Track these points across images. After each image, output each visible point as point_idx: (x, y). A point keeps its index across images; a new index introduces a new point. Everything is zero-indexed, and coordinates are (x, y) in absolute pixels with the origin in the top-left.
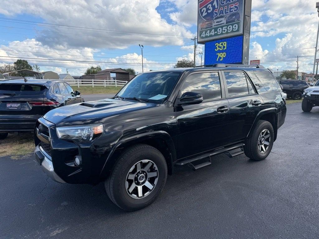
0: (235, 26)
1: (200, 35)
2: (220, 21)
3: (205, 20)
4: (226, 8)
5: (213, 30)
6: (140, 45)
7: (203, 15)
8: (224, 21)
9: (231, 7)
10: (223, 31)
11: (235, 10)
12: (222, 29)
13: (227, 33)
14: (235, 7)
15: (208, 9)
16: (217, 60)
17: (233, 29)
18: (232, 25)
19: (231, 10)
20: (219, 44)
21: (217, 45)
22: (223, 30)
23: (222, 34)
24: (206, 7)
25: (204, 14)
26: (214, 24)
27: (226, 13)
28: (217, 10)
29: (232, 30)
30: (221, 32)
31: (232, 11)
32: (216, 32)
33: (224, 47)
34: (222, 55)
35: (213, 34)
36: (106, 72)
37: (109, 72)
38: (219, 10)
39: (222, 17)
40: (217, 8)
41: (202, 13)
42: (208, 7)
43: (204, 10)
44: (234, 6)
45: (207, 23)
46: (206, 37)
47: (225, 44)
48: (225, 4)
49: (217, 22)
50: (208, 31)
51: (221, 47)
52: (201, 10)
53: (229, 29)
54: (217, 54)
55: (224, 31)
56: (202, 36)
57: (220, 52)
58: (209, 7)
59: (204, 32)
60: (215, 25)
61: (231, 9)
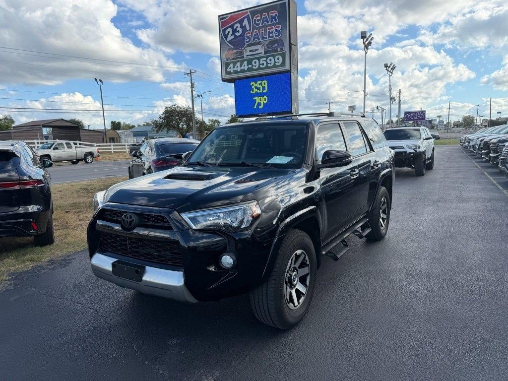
0: (278, 59)
1: (226, 68)
2: (256, 50)
3: (233, 47)
4: (262, 30)
5: (245, 63)
6: (96, 79)
7: (228, 39)
8: (261, 50)
9: (271, 31)
10: (261, 64)
11: (276, 36)
12: (259, 61)
13: (267, 67)
14: (276, 30)
15: (235, 31)
16: (255, 107)
17: (275, 62)
18: (274, 56)
19: (271, 35)
20: (256, 83)
21: (253, 84)
22: (261, 62)
23: (259, 68)
24: (232, 27)
25: (230, 38)
26: (245, 54)
27: (263, 38)
28: (249, 33)
29: (274, 64)
30: (257, 67)
31: (273, 36)
32: (250, 66)
33: (264, 88)
34: (262, 101)
35: (246, 68)
36: (34, 126)
37: (39, 125)
38: (252, 33)
39: (258, 44)
40: (250, 30)
41: (226, 36)
42: (235, 27)
43: (229, 32)
44: (274, 29)
45: (235, 51)
46: (236, 72)
47: (265, 84)
48: (261, 25)
49: (250, 51)
50: (238, 64)
51: (259, 89)
52: (224, 31)
53: (270, 62)
54: (254, 98)
55: (263, 64)
56: (228, 70)
57: (257, 95)
58: (237, 27)
59: (231, 65)
60: (248, 56)
61: (270, 33)
